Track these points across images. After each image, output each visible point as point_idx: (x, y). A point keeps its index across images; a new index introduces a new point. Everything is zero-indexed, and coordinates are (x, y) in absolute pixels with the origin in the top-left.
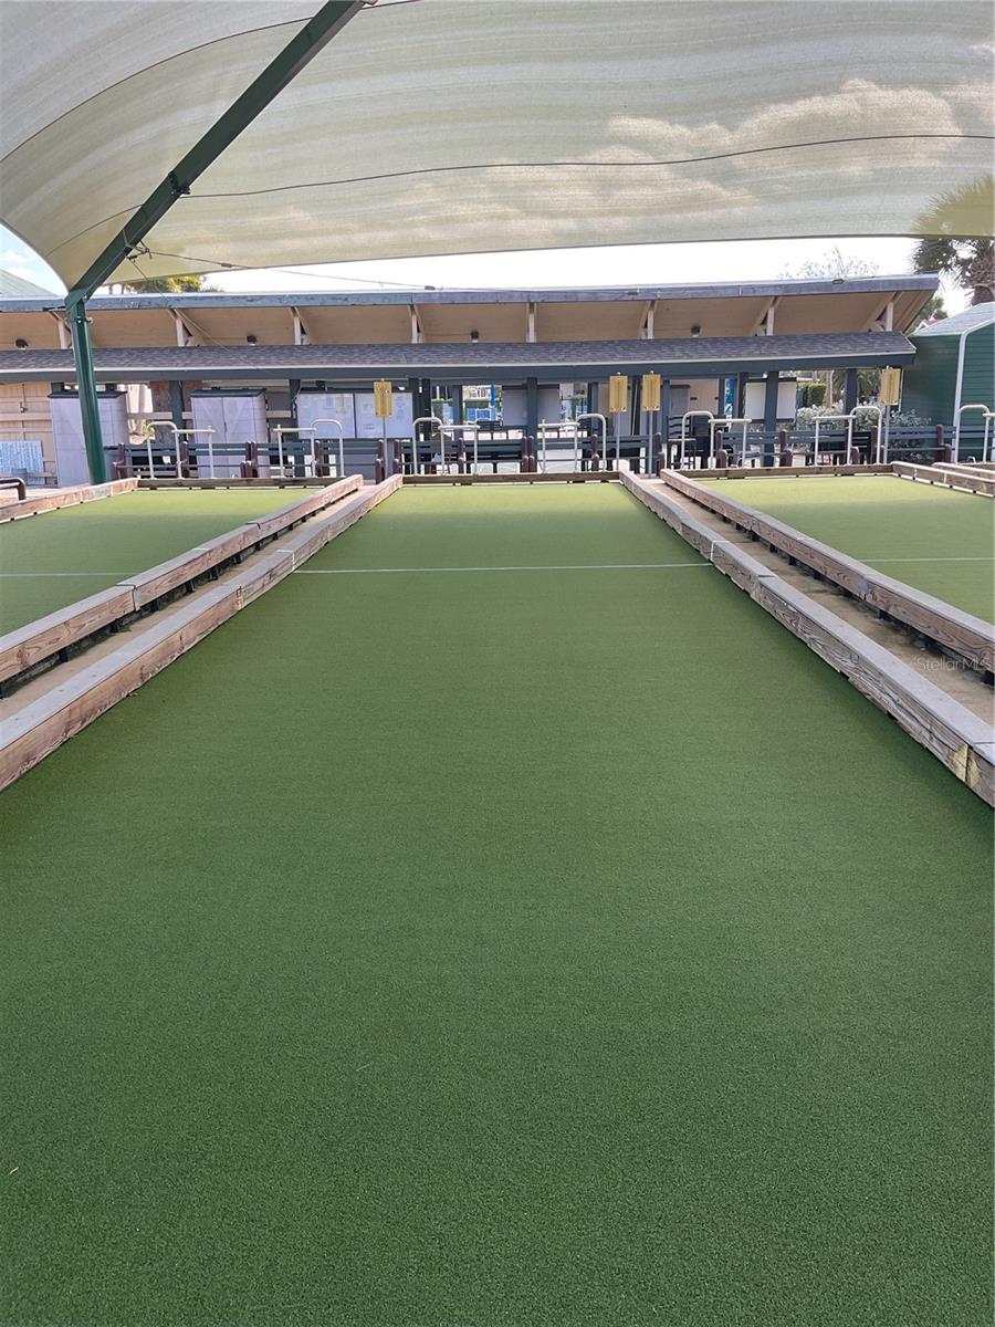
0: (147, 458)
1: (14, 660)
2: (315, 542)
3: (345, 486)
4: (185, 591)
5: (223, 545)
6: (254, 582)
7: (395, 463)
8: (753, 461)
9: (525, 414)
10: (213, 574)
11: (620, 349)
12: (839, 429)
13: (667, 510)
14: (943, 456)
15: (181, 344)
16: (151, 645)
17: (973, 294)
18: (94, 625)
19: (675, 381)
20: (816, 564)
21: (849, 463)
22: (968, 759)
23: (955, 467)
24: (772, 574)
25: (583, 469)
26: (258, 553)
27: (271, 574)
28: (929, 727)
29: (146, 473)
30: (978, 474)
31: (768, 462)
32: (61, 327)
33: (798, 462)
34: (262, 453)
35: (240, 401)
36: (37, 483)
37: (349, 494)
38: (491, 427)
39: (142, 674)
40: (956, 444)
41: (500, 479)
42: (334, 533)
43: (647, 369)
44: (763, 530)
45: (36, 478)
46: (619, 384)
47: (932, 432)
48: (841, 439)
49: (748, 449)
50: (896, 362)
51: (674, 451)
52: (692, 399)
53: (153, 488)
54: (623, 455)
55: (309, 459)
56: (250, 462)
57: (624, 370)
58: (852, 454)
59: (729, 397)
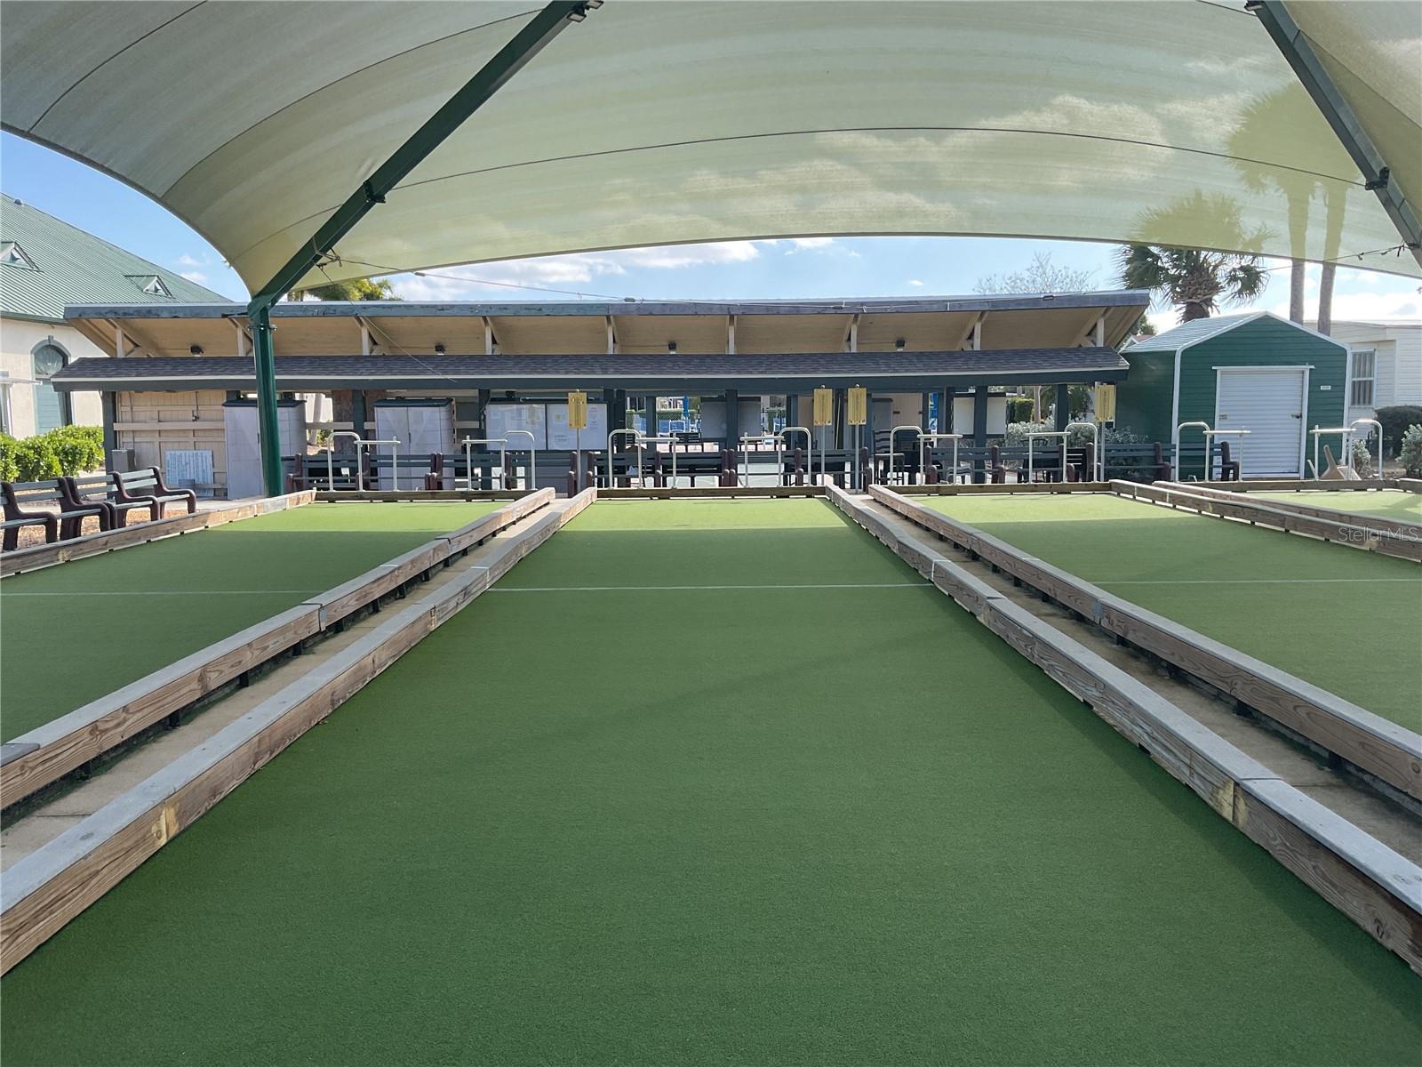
0: (327, 469)
1: (195, 685)
2: (510, 559)
3: (537, 500)
4: (371, 610)
5: (412, 562)
6: (448, 601)
7: (588, 475)
8: (963, 478)
9: (724, 426)
10: (400, 593)
11: (822, 361)
12: (1052, 446)
13: (880, 526)
14: (1163, 474)
15: (366, 352)
16: (344, 668)
17: (1184, 310)
18: (275, 647)
19: (880, 394)
20: (1044, 586)
21: (1065, 481)
22: (1235, 796)
23: (1176, 487)
24: (1000, 595)
25: (785, 484)
26: (447, 569)
27: (466, 592)
28: (1188, 761)
29: (325, 485)
30: (1202, 493)
31: (979, 478)
32: (240, 333)
33: (1011, 479)
34: (448, 465)
35: (427, 412)
36: (205, 494)
37: (540, 508)
38: (686, 439)
39: (332, 700)
40: (1176, 461)
41: (700, 493)
42: (529, 548)
43: (852, 382)
44: (984, 549)
45: (204, 490)
46: (824, 397)
47: (1150, 450)
48: (1055, 456)
49: (958, 465)
50: (1108, 378)
51: (881, 467)
52: (895, 413)
53: (332, 501)
54: (829, 469)
55: (497, 471)
56: (435, 474)
57: (829, 383)
58: (1067, 471)
59: (933, 411)
